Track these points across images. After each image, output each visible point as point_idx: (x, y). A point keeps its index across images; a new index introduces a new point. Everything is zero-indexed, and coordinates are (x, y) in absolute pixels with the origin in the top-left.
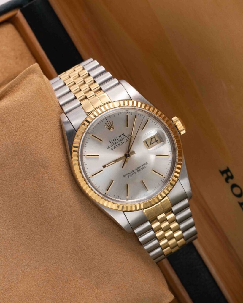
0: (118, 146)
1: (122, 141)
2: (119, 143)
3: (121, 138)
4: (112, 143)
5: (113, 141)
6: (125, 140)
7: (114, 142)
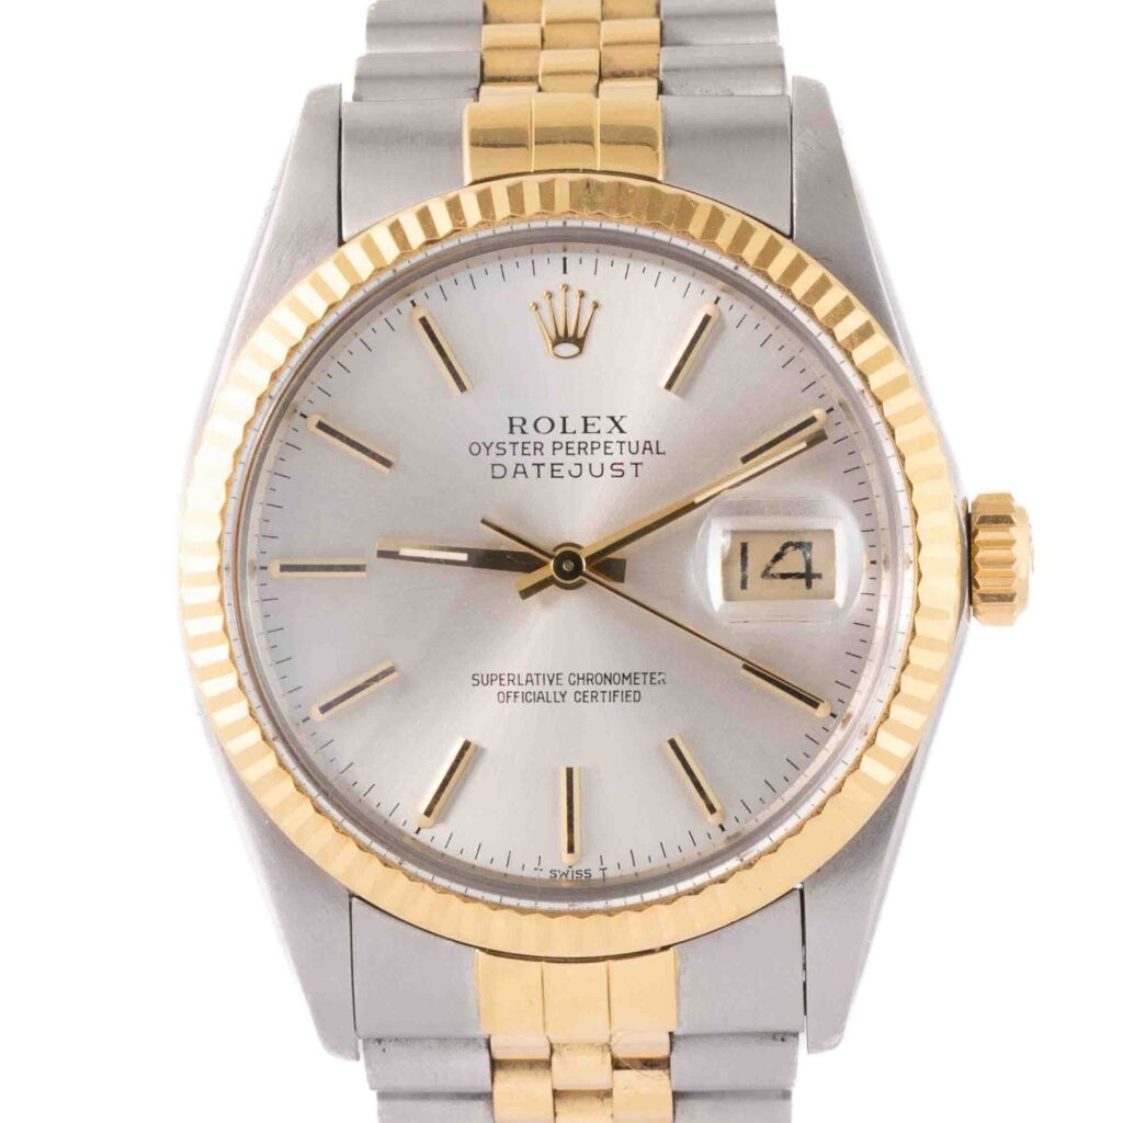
0: (545, 470)
1: (584, 459)
2: (561, 456)
3: (588, 438)
4: (518, 437)
5: (529, 427)
6: (608, 460)
7: (532, 436)
